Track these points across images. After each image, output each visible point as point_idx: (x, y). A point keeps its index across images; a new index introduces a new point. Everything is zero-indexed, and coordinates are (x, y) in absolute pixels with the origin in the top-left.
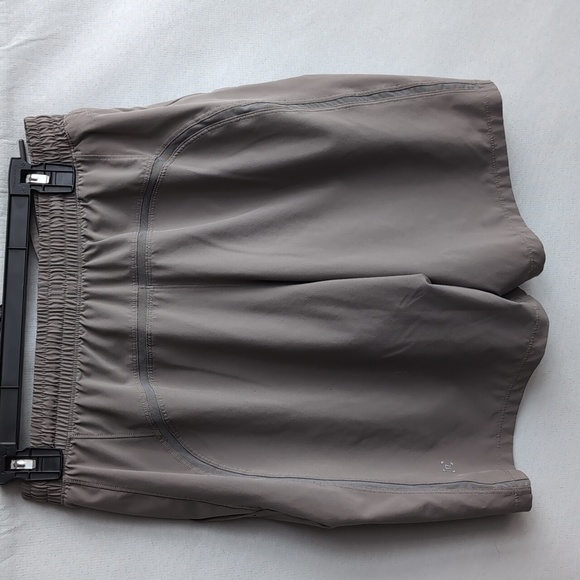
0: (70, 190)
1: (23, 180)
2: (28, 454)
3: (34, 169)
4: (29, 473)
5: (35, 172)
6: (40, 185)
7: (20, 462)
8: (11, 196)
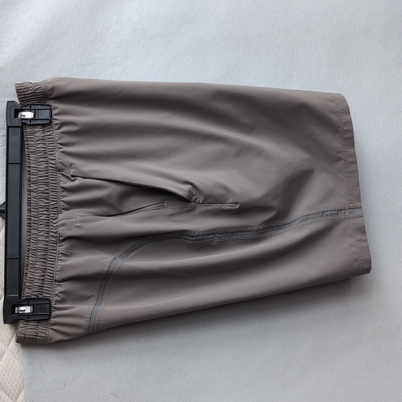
0: (48, 122)
1: (16, 116)
2: (27, 302)
3: (23, 108)
4: (28, 315)
5: (24, 110)
6: (28, 119)
7: (22, 308)
8: (8, 127)
